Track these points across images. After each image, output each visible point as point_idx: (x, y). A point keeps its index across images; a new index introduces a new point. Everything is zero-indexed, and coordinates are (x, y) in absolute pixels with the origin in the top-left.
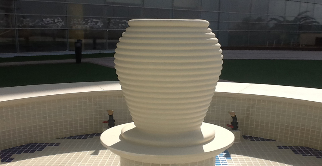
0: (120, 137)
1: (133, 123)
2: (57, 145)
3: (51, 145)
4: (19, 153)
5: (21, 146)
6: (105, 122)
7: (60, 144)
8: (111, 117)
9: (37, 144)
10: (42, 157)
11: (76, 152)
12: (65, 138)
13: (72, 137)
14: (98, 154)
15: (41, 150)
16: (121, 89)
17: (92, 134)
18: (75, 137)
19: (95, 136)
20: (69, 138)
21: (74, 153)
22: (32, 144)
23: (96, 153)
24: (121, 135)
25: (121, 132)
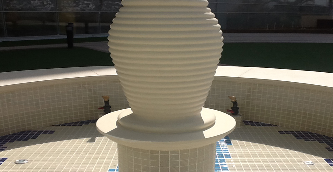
0: (116, 123)
1: (130, 108)
2: (52, 132)
3: (46, 132)
4: (12, 141)
5: (14, 134)
6: (100, 108)
7: (54, 131)
8: (107, 102)
9: (31, 131)
10: (36, 145)
11: (72, 140)
12: (59, 125)
13: (67, 124)
14: (94, 142)
15: (35, 137)
16: (117, 74)
17: (87, 121)
18: (70, 124)
19: (91, 123)
20: (64, 125)
21: (69, 140)
22: (25, 131)
23: (92, 141)
24: (117, 121)
25: (118, 119)
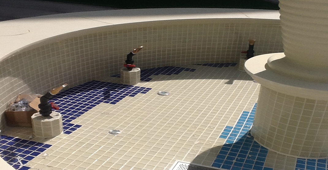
2: (193, 70)
3: (187, 70)
4: (157, 74)
5: (159, 68)
7: (195, 70)
8: (251, 47)
9: (174, 67)
10: (178, 80)
11: (211, 80)
12: (200, 65)
13: (208, 64)
14: (232, 84)
15: (177, 74)
17: (227, 64)
18: (210, 65)
19: (231, 66)
20: (205, 65)
21: (209, 80)
22: (169, 67)
23: (230, 83)
24: (267, 64)
